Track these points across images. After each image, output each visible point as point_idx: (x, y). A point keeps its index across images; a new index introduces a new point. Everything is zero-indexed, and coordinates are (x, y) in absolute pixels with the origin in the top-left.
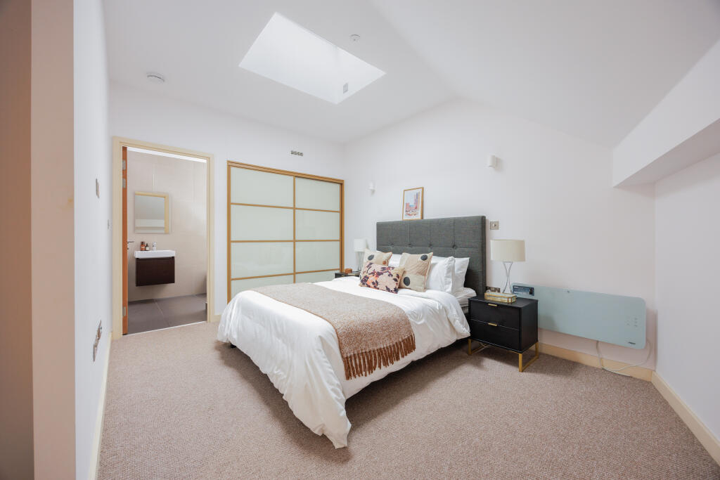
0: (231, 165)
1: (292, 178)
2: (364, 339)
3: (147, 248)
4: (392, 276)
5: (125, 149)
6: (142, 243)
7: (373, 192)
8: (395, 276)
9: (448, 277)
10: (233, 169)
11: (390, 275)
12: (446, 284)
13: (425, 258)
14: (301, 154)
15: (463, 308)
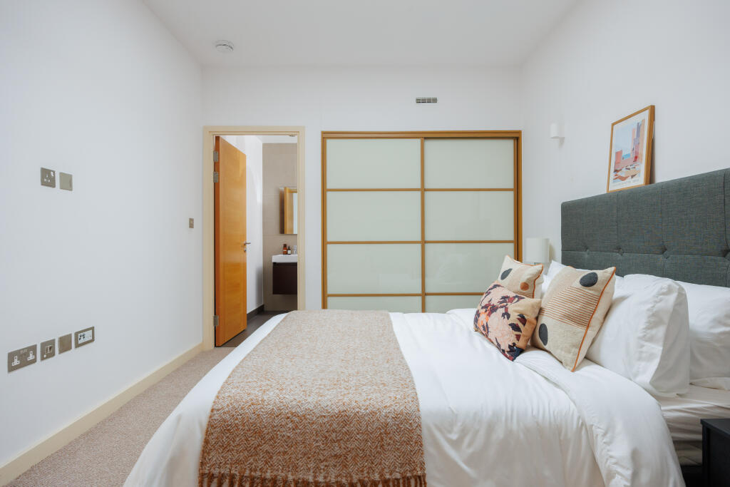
0: (326, 136)
1: (419, 141)
2: (266, 447)
3: (289, 252)
4: (509, 316)
5: (217, 138)
6: (285, 246)
7: (562, 140)
8: (514, 318)
9: (651, 339)
10: (329, 142)
11: (506, 315)
12: (640, 359)
13: (589, 282)
14: (435, 100)
15: (679, 444)
